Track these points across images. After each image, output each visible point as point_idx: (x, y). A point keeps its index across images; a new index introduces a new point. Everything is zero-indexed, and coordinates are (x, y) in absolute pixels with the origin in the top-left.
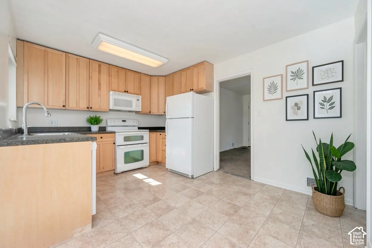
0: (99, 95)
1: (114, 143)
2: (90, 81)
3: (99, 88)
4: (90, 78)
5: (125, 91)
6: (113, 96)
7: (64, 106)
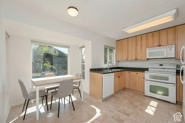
0: (141, 52)
1: (144, 78)
2: (137, 46)
3: (141, 48)
4: (136, 45)
5: (158, 46)
6: (148, 51)
7: (127, 59)
